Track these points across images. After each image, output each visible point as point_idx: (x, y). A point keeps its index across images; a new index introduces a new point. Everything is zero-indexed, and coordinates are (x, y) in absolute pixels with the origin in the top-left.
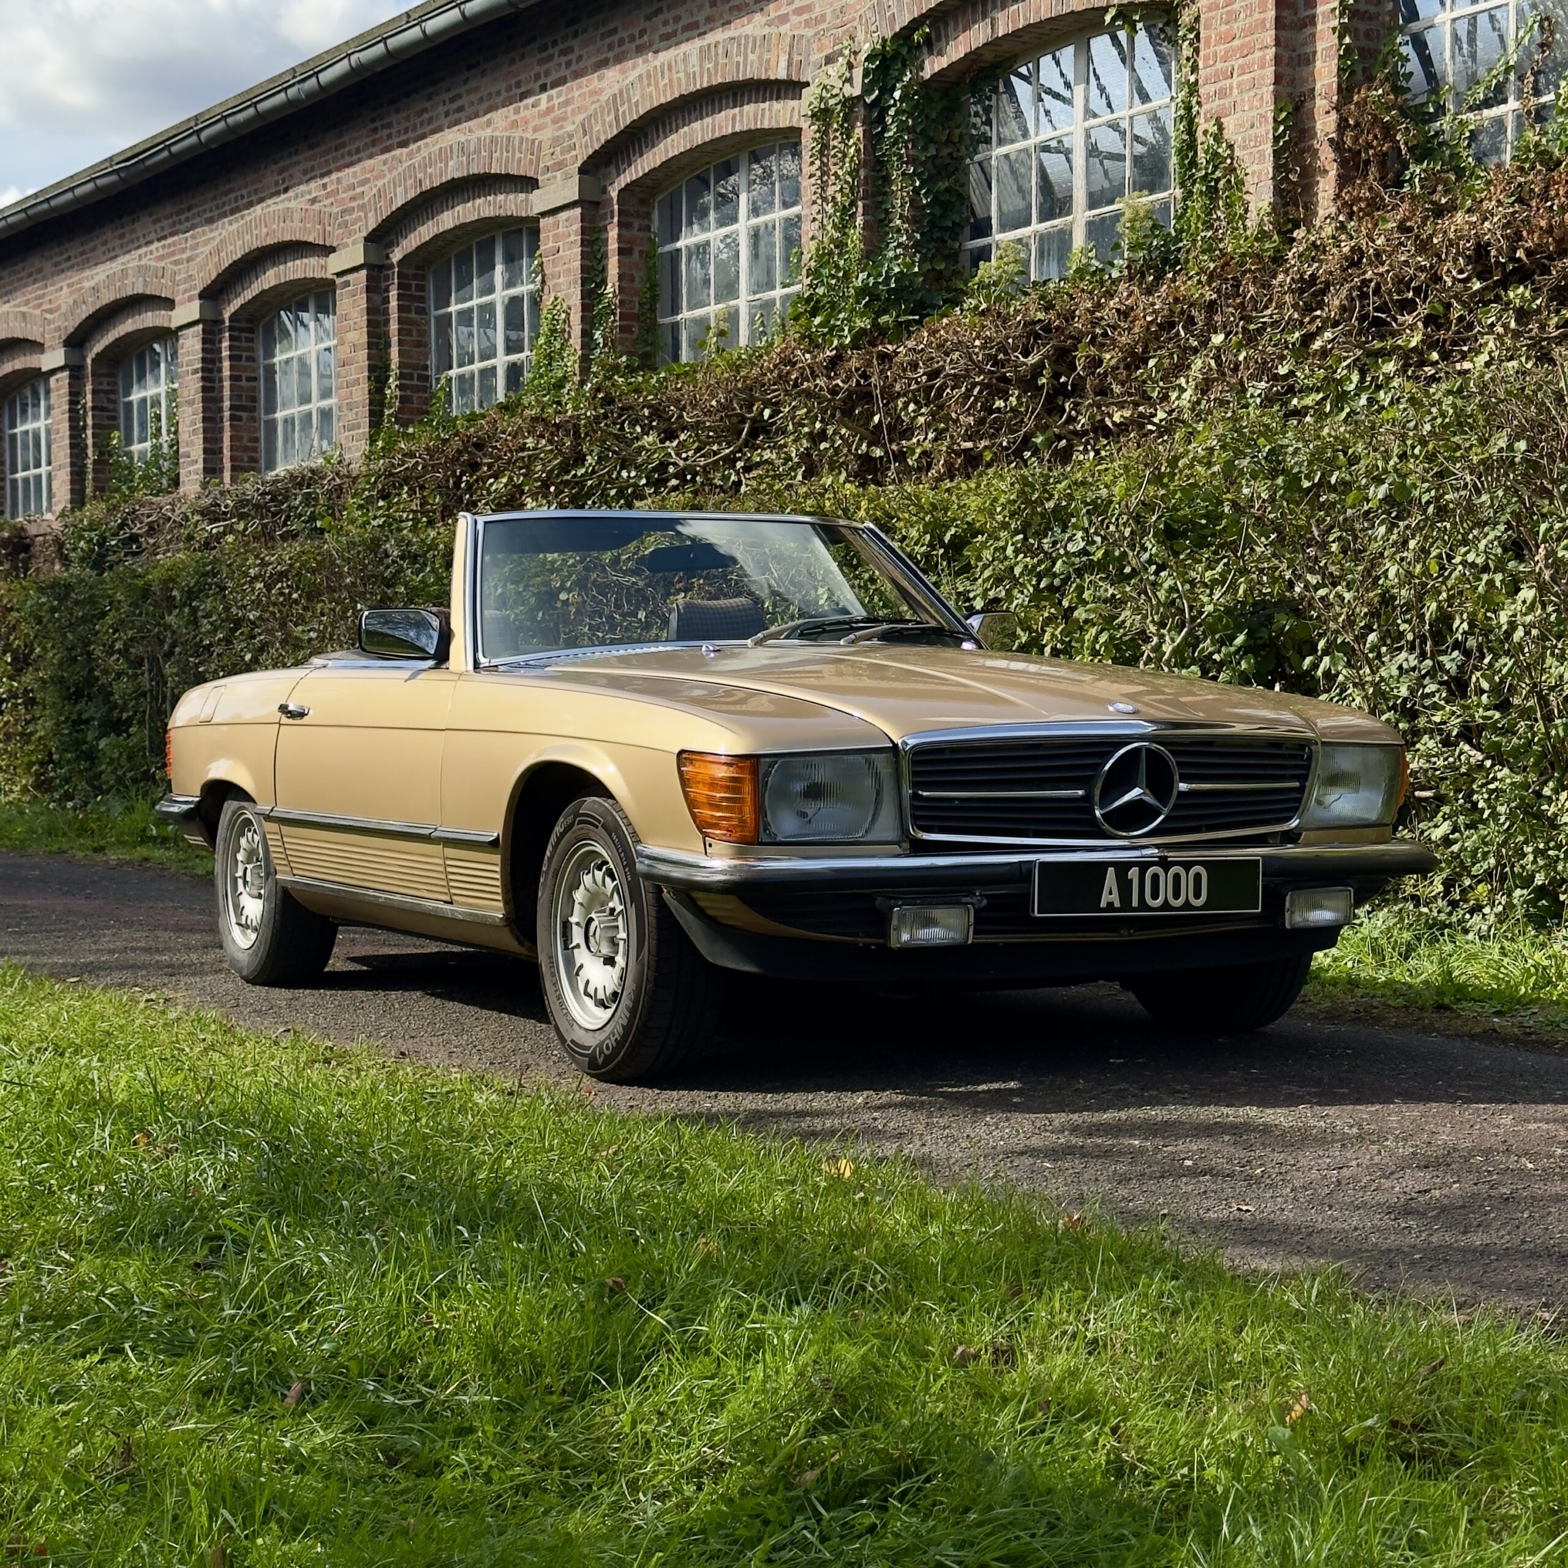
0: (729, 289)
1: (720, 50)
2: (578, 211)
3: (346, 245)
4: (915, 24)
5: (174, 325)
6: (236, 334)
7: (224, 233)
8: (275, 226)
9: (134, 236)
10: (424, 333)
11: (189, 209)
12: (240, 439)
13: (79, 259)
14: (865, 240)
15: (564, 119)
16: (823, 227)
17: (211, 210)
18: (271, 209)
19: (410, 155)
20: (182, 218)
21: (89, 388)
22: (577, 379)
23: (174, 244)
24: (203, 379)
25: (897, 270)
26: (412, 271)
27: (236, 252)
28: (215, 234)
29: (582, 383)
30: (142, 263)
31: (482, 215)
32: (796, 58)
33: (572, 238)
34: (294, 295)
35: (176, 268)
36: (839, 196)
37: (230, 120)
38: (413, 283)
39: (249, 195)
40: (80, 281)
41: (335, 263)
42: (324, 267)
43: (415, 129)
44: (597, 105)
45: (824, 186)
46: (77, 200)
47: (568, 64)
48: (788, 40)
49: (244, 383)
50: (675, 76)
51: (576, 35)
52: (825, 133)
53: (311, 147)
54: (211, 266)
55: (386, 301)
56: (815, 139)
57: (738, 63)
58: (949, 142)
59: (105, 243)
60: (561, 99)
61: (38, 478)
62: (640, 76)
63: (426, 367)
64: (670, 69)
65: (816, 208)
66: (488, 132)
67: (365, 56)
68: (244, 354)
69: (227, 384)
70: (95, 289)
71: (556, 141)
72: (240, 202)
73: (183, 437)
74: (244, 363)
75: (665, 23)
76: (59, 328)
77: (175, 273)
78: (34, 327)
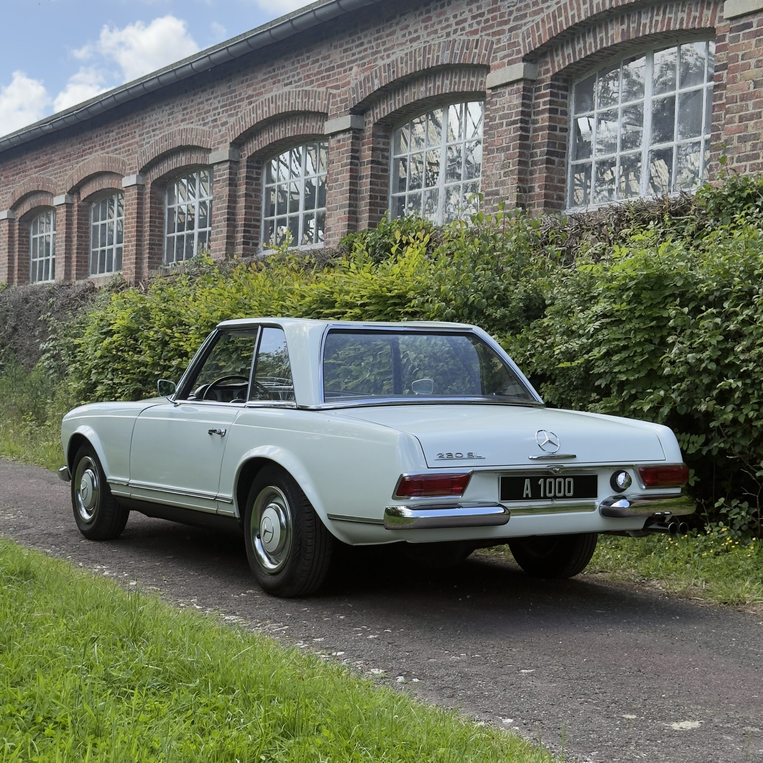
6: (555, 91)
9: (443, 18)
13: (374, 44)
23: (494, 18)
24: (521, 128)
30: (451, 38)
40: (375, 60)
49: (558, 133)
59: (407, 27)
68: (560, 109)
70: (391, 66)
74: (559, 116)
76: (346, 100)
77: (493, 43)
78: (317, 101)
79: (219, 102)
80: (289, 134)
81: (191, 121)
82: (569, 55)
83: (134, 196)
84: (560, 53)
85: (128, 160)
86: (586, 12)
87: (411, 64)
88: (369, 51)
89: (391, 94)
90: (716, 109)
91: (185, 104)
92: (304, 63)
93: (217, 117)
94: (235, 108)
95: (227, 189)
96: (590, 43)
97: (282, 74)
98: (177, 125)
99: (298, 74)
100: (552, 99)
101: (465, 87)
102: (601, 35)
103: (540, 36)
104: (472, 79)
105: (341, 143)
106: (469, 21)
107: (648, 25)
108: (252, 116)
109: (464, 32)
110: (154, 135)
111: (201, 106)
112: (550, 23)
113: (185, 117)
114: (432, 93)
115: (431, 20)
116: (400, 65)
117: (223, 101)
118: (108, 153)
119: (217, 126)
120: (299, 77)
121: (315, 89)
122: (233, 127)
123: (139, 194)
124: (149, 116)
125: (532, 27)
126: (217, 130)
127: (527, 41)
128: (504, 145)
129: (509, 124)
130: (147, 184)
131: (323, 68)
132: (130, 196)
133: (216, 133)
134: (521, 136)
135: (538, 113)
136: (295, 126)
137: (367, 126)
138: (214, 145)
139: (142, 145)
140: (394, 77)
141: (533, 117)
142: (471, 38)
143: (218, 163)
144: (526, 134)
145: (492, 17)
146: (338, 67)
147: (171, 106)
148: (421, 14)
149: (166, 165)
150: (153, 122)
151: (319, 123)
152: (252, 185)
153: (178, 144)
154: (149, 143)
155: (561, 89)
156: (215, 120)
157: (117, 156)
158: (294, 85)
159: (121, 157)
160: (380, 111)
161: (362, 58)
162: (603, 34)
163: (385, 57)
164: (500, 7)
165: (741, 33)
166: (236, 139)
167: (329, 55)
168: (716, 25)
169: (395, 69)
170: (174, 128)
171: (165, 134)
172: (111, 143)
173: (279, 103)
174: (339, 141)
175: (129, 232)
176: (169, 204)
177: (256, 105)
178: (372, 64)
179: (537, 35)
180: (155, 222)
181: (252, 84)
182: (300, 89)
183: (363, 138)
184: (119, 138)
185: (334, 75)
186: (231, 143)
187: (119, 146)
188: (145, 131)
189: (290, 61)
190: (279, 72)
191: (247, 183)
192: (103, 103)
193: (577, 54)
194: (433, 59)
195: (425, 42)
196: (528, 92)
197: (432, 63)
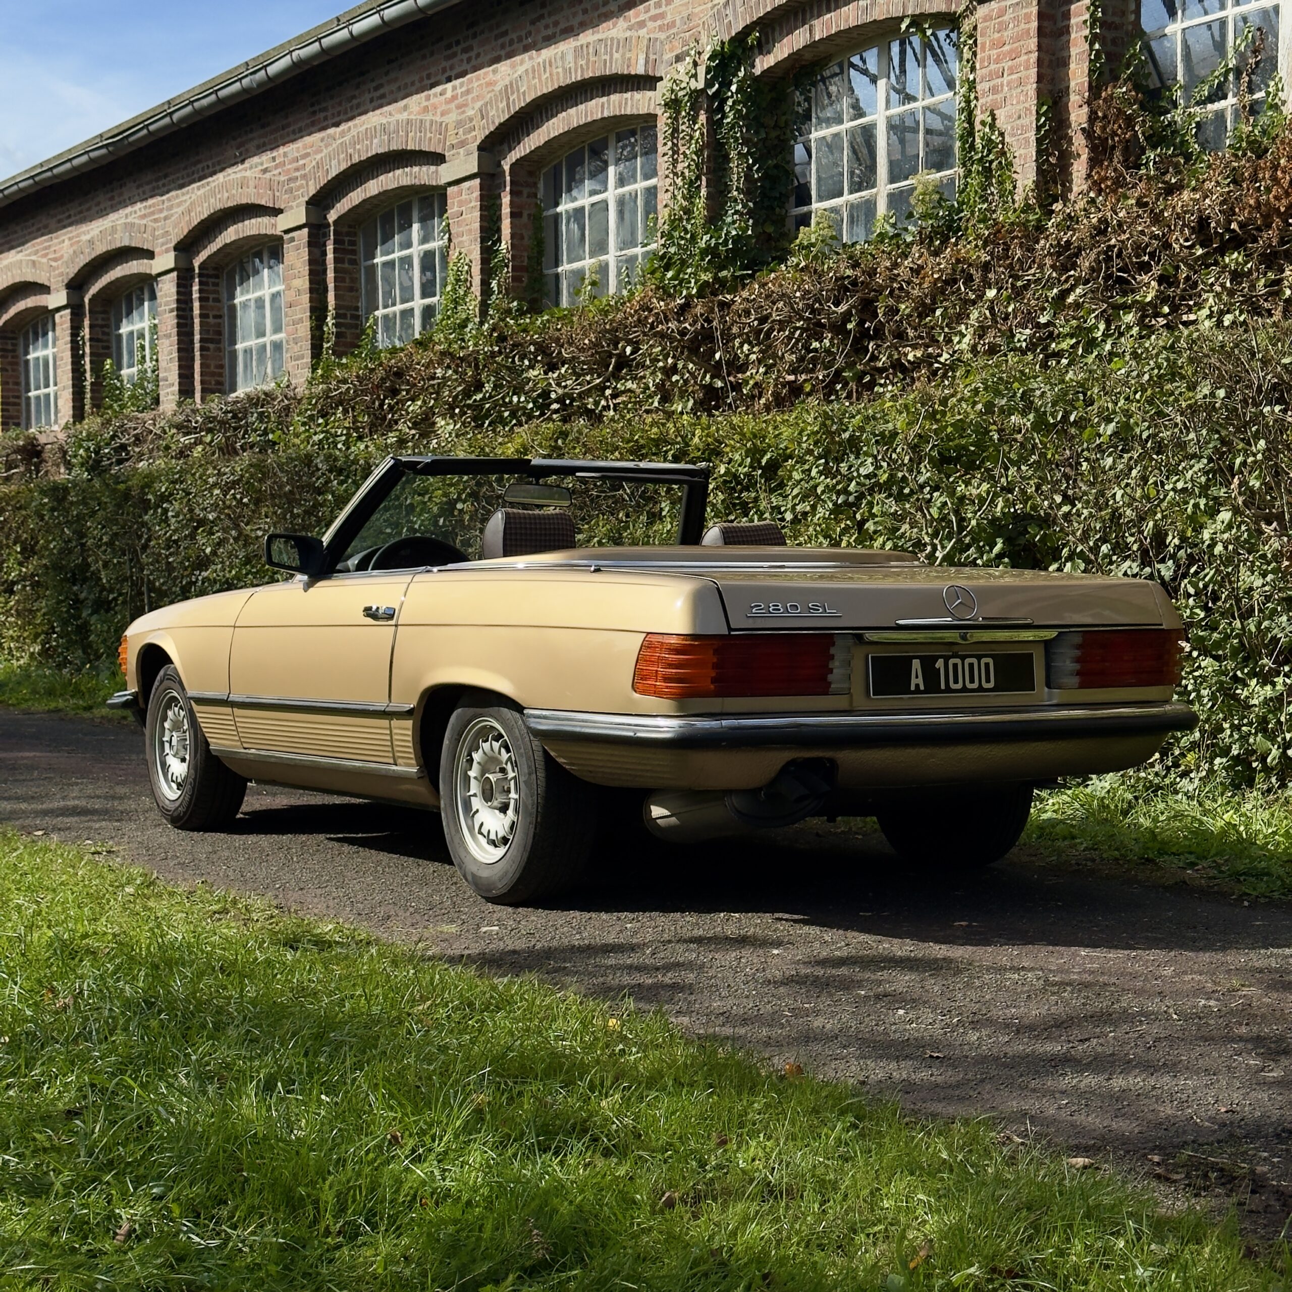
0: (601, 247)
1: (591, 50)
2: (477, 181)
3: (291, 208)
4: (747, 30)
5: (154, 272)
7: (194, 197)
8: (234, 192)
9: (122, 198)
10: (355, 280)
11: (166, 176)
12: (208, 366)
14: (708, 207)
15: (466, 105)
16: (674, 197)
17: (183, 178)
18: (231, 177)
19: (343, 134)
20: (160, 183)
21: (87, 322)
22: (477, 320)
23: (154, 205)
25: (734, 233)
26: (345, 229)
27: (203, 212)
28: (186, 197)
29: (482, 323)
30: (128, 221)
31: (401, 184)
32: (652, 57)
33: (473, 204)
34: (252, 248)
35: (155, 225)
36: (686, 171)
37: (196, 104)
38: (346, 239)
39: (214, 166)
40: (78, 236)
41: (282, 223)
42: (274, 226)
43: (346, 113)
44: (492, 94)
45: (675, 162)
46: (74, 169)
47: (469, 60)
48: (645, 42)
49: (211, 320)
50: (555, 71)
51: (475, 36)
52: (676, 119)
53: (263, 126)
54: (183, 224)
55: (324, 254)
56: (667, 124)
57: (605, 61)
58: (776, 126)
59: (98, 204)
60: (464, 89)
61: (47, 396)
62: (527, 70)
63: (357, 309)
64: (550, 66)
65: (668, 181)
66: (405, 116)
67: (304, 53)
69: (197, 321)
70: (91, 242)
71: (459, 124)
72: (206, 171)
73: (162, 364)
75: (547, 27)
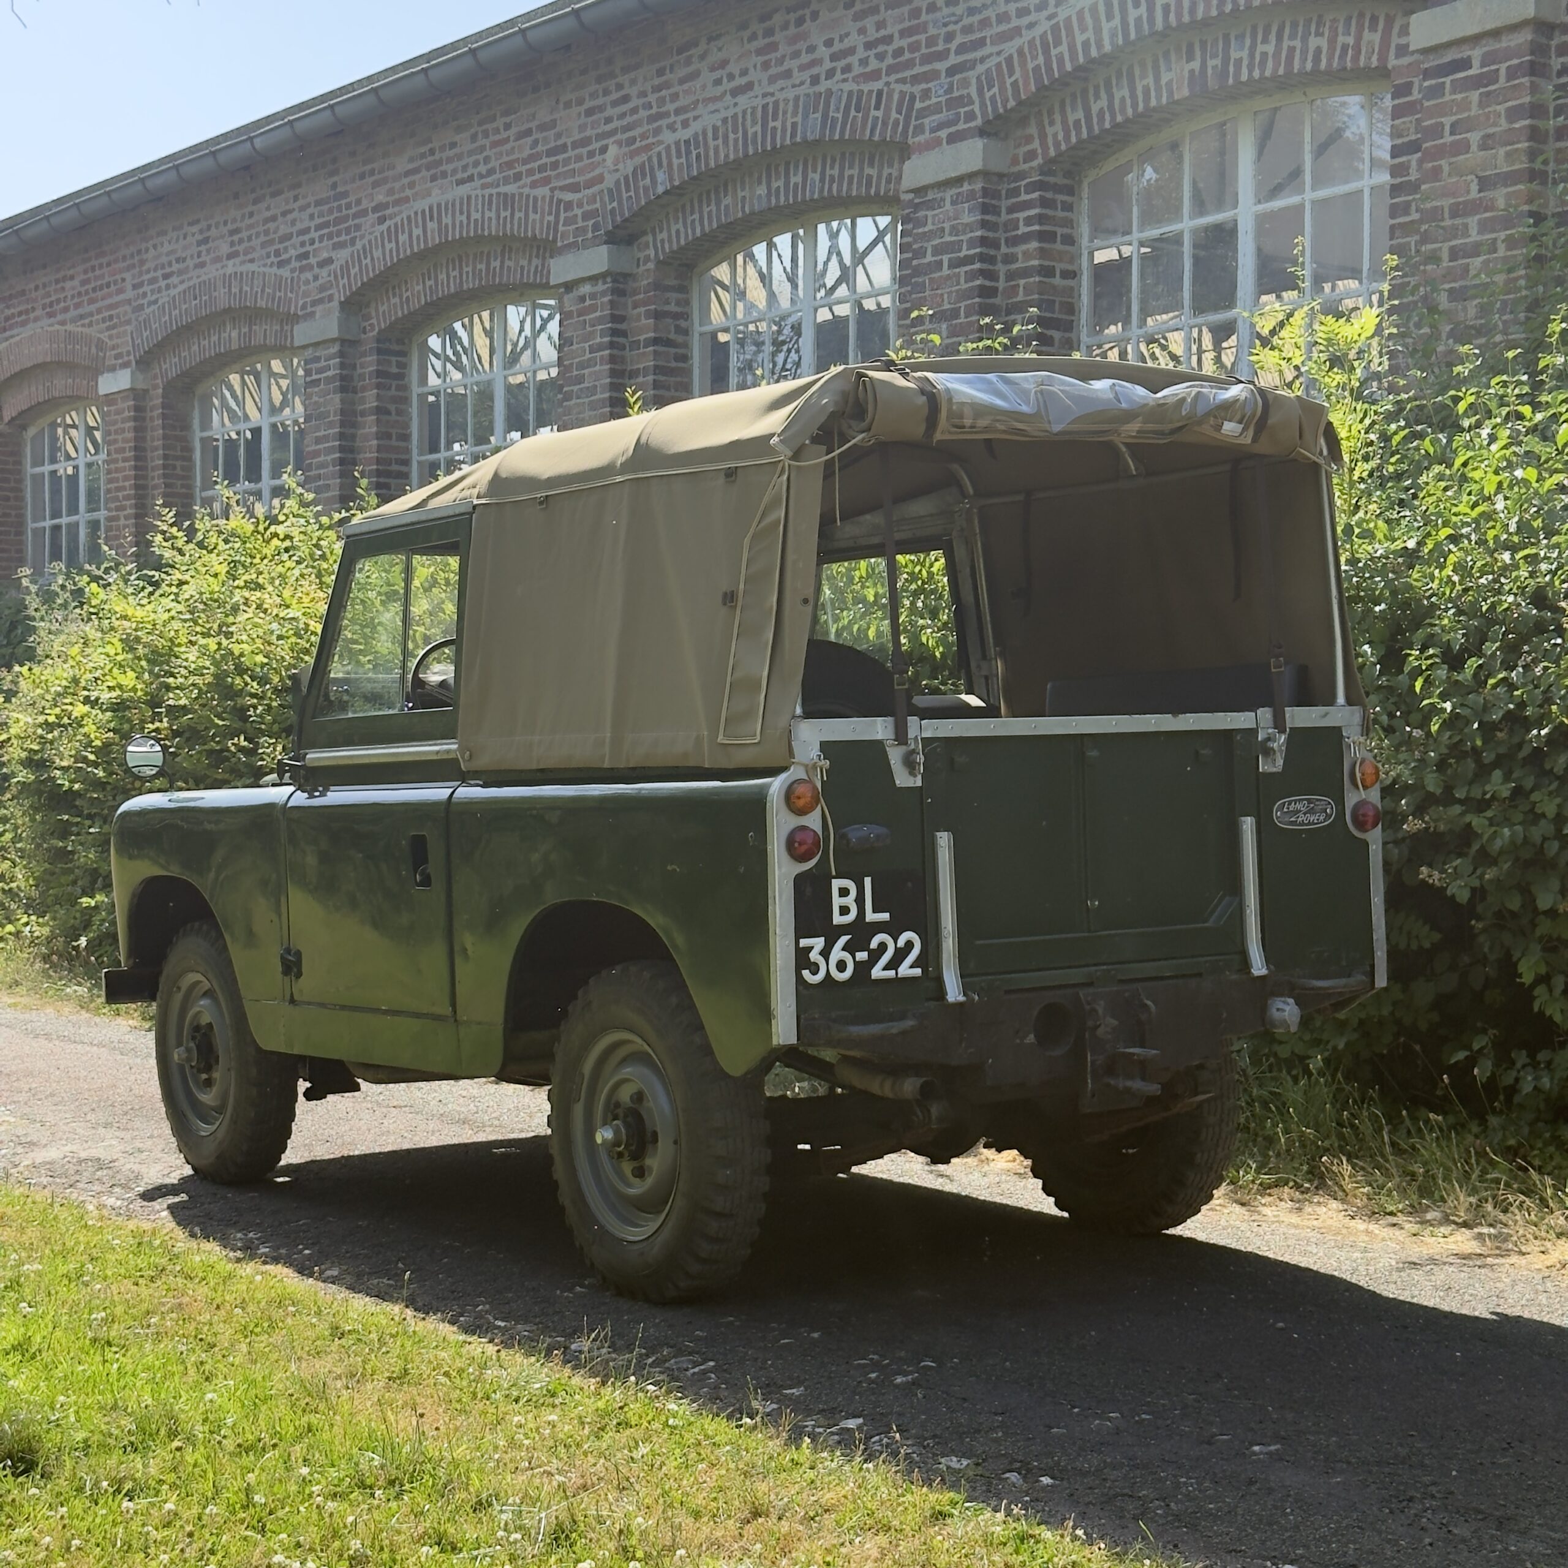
6: (1049, 195)
9: (802, 46)
13: (652, 98)
24: (982, 273)
49: (1057, 281)
76: (594, 214)
77: (913, 98)
78: (532, 216)
79: (312, 217)
80: (469, 284)
81: (250, 257)
82: (1077, 123)
83: (126, 414)
84: (1058, 117)
85: (111, 337)
86: (1113, 35)
87: (736, 140)
88: (643, 114)
89: (692, 201)
90: (1398, 233)
91: (234, 220)
92: (497, 137)
93: (308, 248)
94: (348, 231)
95: (337, 398)
96: (1123, 99)
97: (449, 160)
98: (219, 265)
99: (487, 160)
100: (1044, 211)
101: (855, 186)
102: (1145, 82)
103: (1015, 84)
104: (868, 171)
105: (588, 303)
106: (861, 53)
107: (1245, 63)
108: (388, 246)
109: (850, 75)
110: (168, 287)
111: (271, 226)
112: (1034, 57)
113: (237, 248)
114: (782, 199)
115: (776, 50)
116: (712, 144)
117: (321, 215)
118: (63, 323)
119: (310, 267)
120: (489, 166)
121: (526, 190)
122: (346, 268)
123: (138, 409)
124: (155, 247)
125: (999, 65)
126: (309, 275)
127: (988, 95)
128: (947, 306)
129: (955, 264)
130: (155, 387)
131: (540, 148)
132: (118, 413)
133: (307, 282)
134: (981, 287)
135: (1014, 241)
136: (483, 267)
137: (642, 268)
138: (304, 307)
139: (141, 308)
140: (699, 167)
141: (1004, 249)
142: (866, 88)
143: (316, 345)
144: (992, 284)
145: (910, 45)
146: (576, 145)
147: (203, 224)
148: (753, 37)
149: (195, 348)
150: (164, 260)
151: (535, 262)
152: (390, 388)
153: (223, 303)
154: (156, 302)
155: (1060, 192)
156: (305, 256)
157: (86, 330)
158: (477, 183)
159: (91, 331)
160: (670, 236)
161: (627, 128)
162: (1150, 80)
163: (679, 126)
164: (926, 23)
165: (1448, 80)
166: (353, 294)
167: (554, 121)
168: (1392, 62)
169: (702, 150)
170: (212, 272)
171: (191, 283)
172: (69, 302)
173: (447, 220)
174: (582, 299)
175: (118, 489)
176: (203, 429)
177: (396, 225)
178: (650, 140)
179: (1009, 81)
180: (174, 468)
181: (385, 181)
182: (494, 191)
183: (635, 292)
184: (87, 292)
185: (567, 161)
186: (341, 303)
187: (87, 309)
188: (146, 277)
189: (466, 135)
190: (444, 155)
191: (378, 386)
192: (54, 221)
193: (1095, 120)
194: (784, 130)
195: (764, 95)
196: (993, 198)
197: (783, 138)
